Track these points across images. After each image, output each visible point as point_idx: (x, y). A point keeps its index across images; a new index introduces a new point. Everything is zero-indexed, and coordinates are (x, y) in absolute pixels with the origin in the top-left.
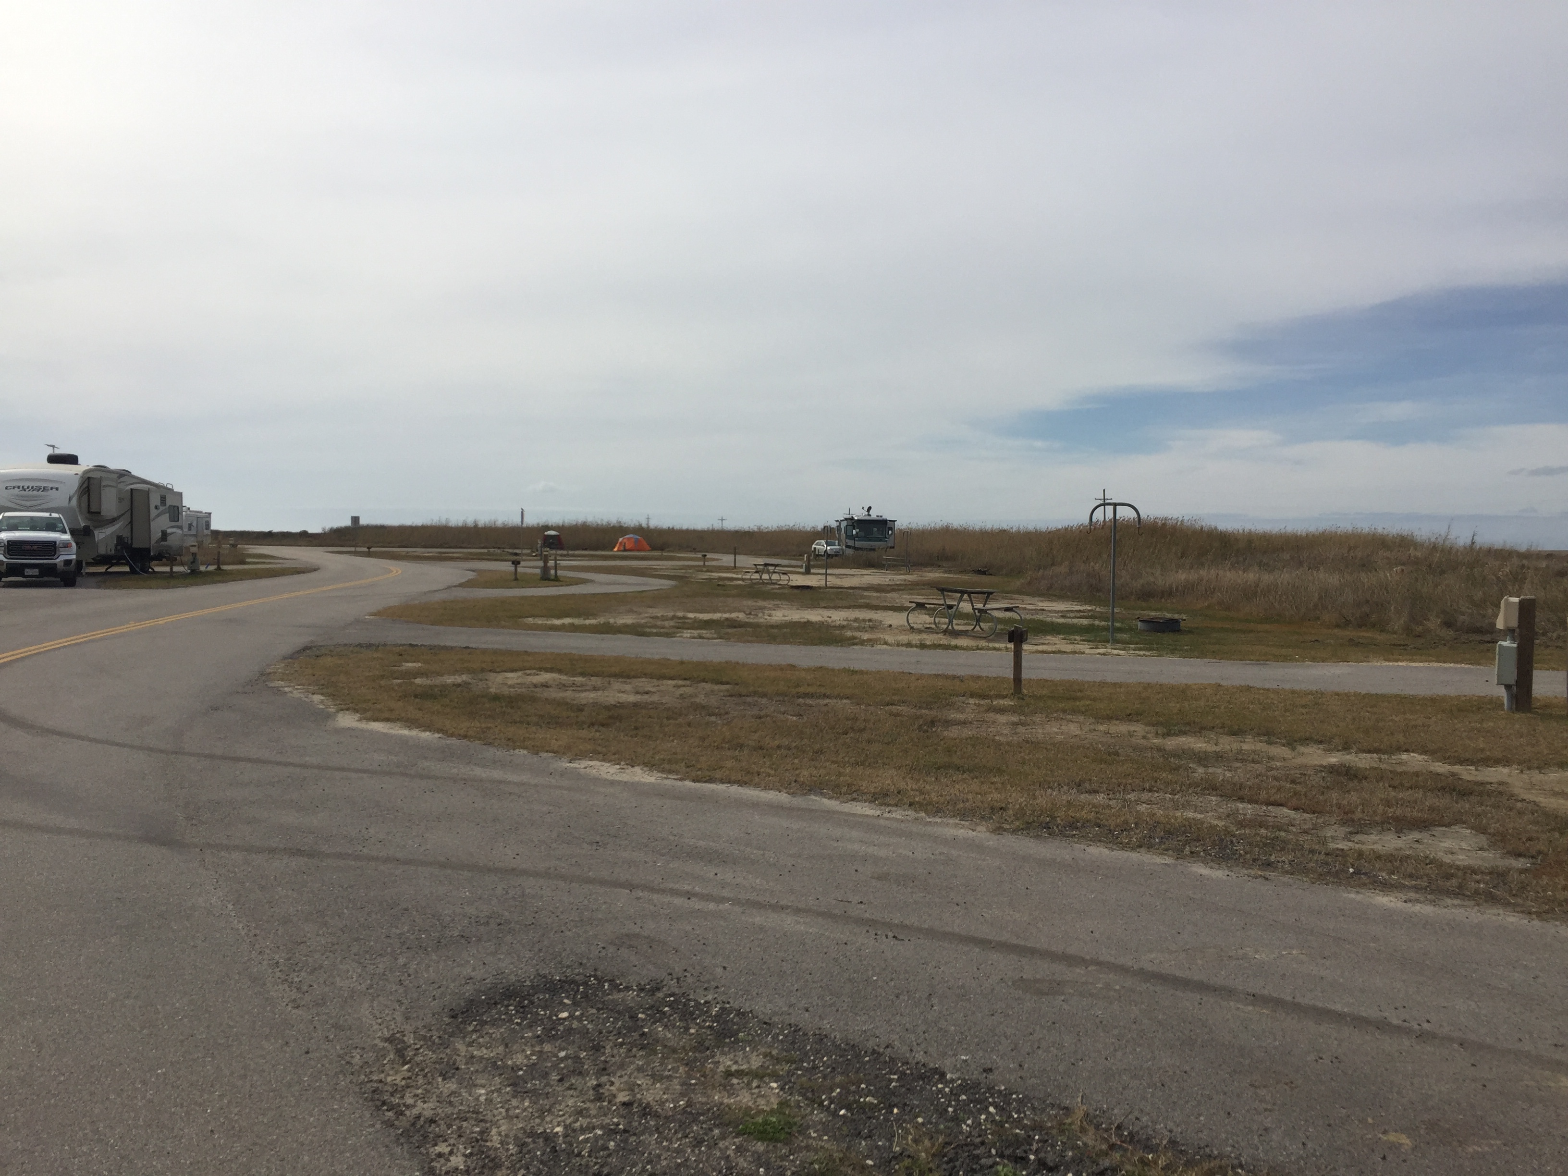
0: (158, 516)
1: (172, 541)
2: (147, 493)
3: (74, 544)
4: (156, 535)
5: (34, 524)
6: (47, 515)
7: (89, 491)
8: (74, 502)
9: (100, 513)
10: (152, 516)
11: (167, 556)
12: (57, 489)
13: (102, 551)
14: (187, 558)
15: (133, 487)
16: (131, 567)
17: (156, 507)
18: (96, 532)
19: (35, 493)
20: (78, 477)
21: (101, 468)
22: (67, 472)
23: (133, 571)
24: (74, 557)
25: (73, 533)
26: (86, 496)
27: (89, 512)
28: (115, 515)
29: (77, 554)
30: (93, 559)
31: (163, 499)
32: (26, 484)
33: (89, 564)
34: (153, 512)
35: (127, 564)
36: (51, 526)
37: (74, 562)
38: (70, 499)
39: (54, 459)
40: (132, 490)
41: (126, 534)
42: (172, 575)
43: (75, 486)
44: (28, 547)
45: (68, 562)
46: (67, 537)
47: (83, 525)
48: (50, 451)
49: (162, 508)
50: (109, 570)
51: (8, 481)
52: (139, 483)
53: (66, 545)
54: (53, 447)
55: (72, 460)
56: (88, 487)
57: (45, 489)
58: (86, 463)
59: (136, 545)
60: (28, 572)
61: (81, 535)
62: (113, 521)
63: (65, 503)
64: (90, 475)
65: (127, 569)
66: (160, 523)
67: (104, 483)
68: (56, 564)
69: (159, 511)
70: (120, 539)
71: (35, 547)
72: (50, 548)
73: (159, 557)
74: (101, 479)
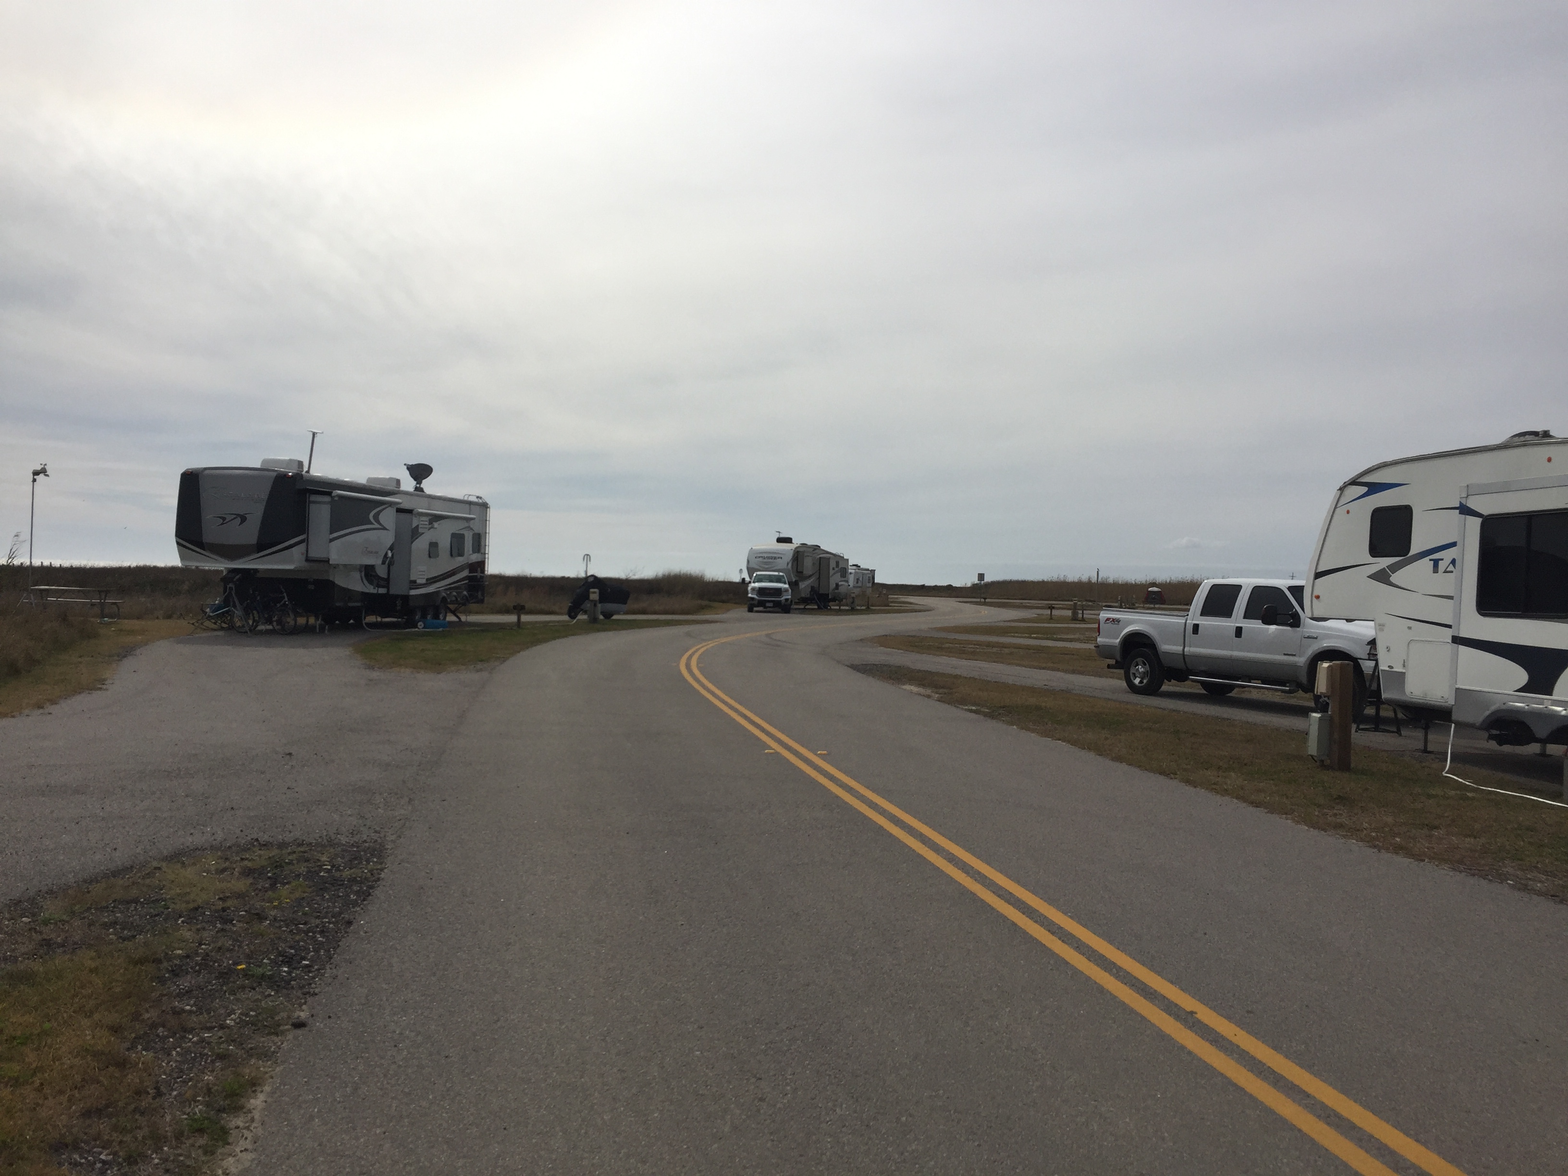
0: (834, 574)
1: (842, 590)
2: (829, 559)
3: (790, 591)
4: (832, 586)
5: (771, 579)
6: (776, 573)
7: (797, 560)
8: (790, 565)
9: (802, 572)
10: (831, 575)
11: (837, 599)
12: (781, 558)
13: (803, 595)
14: (849, 600)
15: (821, 556)
16: (818, 606)
17: (833, 569)
18: (800, 584)
19: (770, 560)
20: (792, 552)
21: (804, 545)
22: (786, 548)
23: (819, 608)
24: (790, 597)
25: (789, 584)
26: (796, 562)
27: (797, 572)
28: (811, 573)
29: (792, 595)
30: (798, 599)
31: (837, 563)
32: (766, 555)
33: (796, 603)
34: (832, 572)
35: (816, 603)
36: (778, 579)
37: (790, 600)
38: (788, 564)
39: (780, 540)
40: (820, 558)
41: (816, 585)
42: (840, 610)
43: (790, 556)
44: (768, 591)
45: (787, 600)
46: (787, 586)
47: (794, 580)
48: (777, 535)
49: (837, 569)
50: (806, 607)
51: (757, 553)
52: (824, 554)
53: (786, 590)
54: (779, 532)
55: (788, 540)
56: (797, 557)
57: (775, 558)
58: (797, 542)
59: (821, 592)
60: (768, 605)
61: (794, 585)
62: (810, 576)
63: (785, 566)
64: (798, 550)
65: (816, 607)
66: (835, 579)
67: (806, 554)
68: (781, 601)
69: (835, 571)
70: (812, 587)
71: (771, 592)
72: (778, 592)
73: (834, 600)
74: (804, 552)
